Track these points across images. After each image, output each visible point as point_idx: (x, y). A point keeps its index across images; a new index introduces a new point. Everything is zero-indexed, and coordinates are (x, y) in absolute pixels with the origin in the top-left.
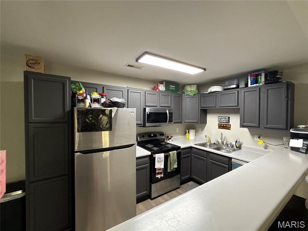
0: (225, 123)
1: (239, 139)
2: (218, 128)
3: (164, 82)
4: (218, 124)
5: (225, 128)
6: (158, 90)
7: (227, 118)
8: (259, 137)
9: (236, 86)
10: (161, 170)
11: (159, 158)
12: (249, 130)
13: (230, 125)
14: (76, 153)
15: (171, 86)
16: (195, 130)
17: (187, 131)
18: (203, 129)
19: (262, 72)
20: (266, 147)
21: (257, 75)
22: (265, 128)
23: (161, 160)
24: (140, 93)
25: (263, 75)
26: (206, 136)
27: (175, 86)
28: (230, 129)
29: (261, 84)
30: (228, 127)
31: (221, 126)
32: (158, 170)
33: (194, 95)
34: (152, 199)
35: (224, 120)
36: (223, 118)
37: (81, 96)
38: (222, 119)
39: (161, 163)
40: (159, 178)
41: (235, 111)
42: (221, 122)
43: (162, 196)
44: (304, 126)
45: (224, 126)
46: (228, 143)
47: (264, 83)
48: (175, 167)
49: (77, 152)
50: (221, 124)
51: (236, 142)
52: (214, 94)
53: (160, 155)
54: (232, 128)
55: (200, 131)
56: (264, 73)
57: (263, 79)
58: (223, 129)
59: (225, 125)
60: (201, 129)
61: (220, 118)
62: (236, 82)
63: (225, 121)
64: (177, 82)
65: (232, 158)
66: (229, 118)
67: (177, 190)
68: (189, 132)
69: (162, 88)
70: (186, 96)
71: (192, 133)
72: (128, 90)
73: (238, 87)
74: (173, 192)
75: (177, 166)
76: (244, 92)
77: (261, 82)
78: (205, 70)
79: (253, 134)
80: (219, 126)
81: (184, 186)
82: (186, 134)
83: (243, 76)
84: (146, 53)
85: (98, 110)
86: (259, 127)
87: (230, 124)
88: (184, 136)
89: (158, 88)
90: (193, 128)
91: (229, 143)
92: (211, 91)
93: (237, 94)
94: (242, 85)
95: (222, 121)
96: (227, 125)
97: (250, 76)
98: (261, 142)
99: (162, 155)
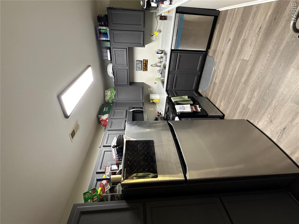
0: (142, 64)
1: (155, 51)
2: (147, 71)
3: (99, 116)
4: (143, 71)
5: (146, 64)
6: (107, 120)
7: (137, 62)
8: (152, 36)
9: (108, 50)
10: (192, 107)
11: (180, 108)
12: (146, 44)
13: (144, 60)
14: (188, 178)
15: (104, 110)
16: (150, 94)
17: (151, 101)
18: (149, 87)
19: (97, 28)
20: (160, 31)
21: (100, 33)
22: (144, 27)
23: (182, 107)
24: (109, 134)
25: (100, 28)
26: (155, 83)
27: (105, 108)
28: (147, 60)
29: (108, 29)
30: (146, 61)
31: (145, 68)
32: (192, 109)
33: (115, 90)
34: (224, 115)
35: (139, 65)
36: (137, 66)
37: (106, 188)
38: (139, 67)
39: (185, 107)
40: (201, 109)
41: (131, 53)
42: (141, 68)
43: (218, 108)
44: (141, 2)
45: (145, 65)
46: (159, 61)
47: (107, 27)
48: (187, 97)
49: (185, 177)
50: (143, 68)
51: (158, 53)
52: (115, 71)
53: (177, 108)
54: (146, 59)
55: (151, 89)
56: (99, 27)
57: (104, 28)
58: (147, 67)
59: (143, 65)
60: (149, 89)
61: (137, 69)
62: (104, 50)
63: (141, 64)
64: (100, 106)
65: (171, 49)
66: (137, 61)
67: (209, 98)
68: (152, 100)
69: (105, 117)
70: (116, 98)
71: (153, 97)
72: (104, 146)
73: (110, 48)
74: (211, 101)
75: (186, 96)
76: (114, 42)
77: (106, 29)
78: (89, 66)
79: (150, 41)
80: (145, 70)
81: (204, 95)
82: (155, 102)
83: (100, 44)
84: (59, 97)
85: (127, 155)
86: (144, 31)
87: (142, 60)
88: (156, 104)
89: (105, 121)
90: (148, 96)
91: (159, 59)
92: (112, 72)
93: (115, 49)
94: (108, 44)
95: (140, 66)
96: (143, 63)
97: (100, 38)
98: (156, 33)
99: (177, 107)
